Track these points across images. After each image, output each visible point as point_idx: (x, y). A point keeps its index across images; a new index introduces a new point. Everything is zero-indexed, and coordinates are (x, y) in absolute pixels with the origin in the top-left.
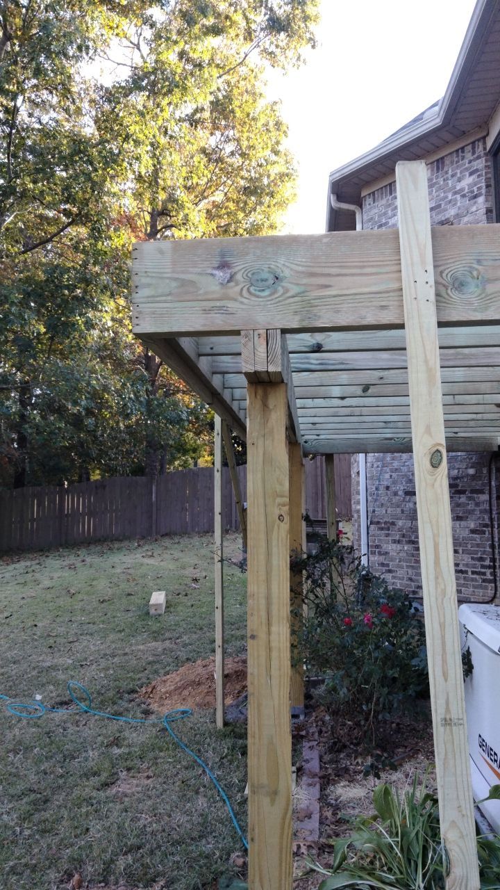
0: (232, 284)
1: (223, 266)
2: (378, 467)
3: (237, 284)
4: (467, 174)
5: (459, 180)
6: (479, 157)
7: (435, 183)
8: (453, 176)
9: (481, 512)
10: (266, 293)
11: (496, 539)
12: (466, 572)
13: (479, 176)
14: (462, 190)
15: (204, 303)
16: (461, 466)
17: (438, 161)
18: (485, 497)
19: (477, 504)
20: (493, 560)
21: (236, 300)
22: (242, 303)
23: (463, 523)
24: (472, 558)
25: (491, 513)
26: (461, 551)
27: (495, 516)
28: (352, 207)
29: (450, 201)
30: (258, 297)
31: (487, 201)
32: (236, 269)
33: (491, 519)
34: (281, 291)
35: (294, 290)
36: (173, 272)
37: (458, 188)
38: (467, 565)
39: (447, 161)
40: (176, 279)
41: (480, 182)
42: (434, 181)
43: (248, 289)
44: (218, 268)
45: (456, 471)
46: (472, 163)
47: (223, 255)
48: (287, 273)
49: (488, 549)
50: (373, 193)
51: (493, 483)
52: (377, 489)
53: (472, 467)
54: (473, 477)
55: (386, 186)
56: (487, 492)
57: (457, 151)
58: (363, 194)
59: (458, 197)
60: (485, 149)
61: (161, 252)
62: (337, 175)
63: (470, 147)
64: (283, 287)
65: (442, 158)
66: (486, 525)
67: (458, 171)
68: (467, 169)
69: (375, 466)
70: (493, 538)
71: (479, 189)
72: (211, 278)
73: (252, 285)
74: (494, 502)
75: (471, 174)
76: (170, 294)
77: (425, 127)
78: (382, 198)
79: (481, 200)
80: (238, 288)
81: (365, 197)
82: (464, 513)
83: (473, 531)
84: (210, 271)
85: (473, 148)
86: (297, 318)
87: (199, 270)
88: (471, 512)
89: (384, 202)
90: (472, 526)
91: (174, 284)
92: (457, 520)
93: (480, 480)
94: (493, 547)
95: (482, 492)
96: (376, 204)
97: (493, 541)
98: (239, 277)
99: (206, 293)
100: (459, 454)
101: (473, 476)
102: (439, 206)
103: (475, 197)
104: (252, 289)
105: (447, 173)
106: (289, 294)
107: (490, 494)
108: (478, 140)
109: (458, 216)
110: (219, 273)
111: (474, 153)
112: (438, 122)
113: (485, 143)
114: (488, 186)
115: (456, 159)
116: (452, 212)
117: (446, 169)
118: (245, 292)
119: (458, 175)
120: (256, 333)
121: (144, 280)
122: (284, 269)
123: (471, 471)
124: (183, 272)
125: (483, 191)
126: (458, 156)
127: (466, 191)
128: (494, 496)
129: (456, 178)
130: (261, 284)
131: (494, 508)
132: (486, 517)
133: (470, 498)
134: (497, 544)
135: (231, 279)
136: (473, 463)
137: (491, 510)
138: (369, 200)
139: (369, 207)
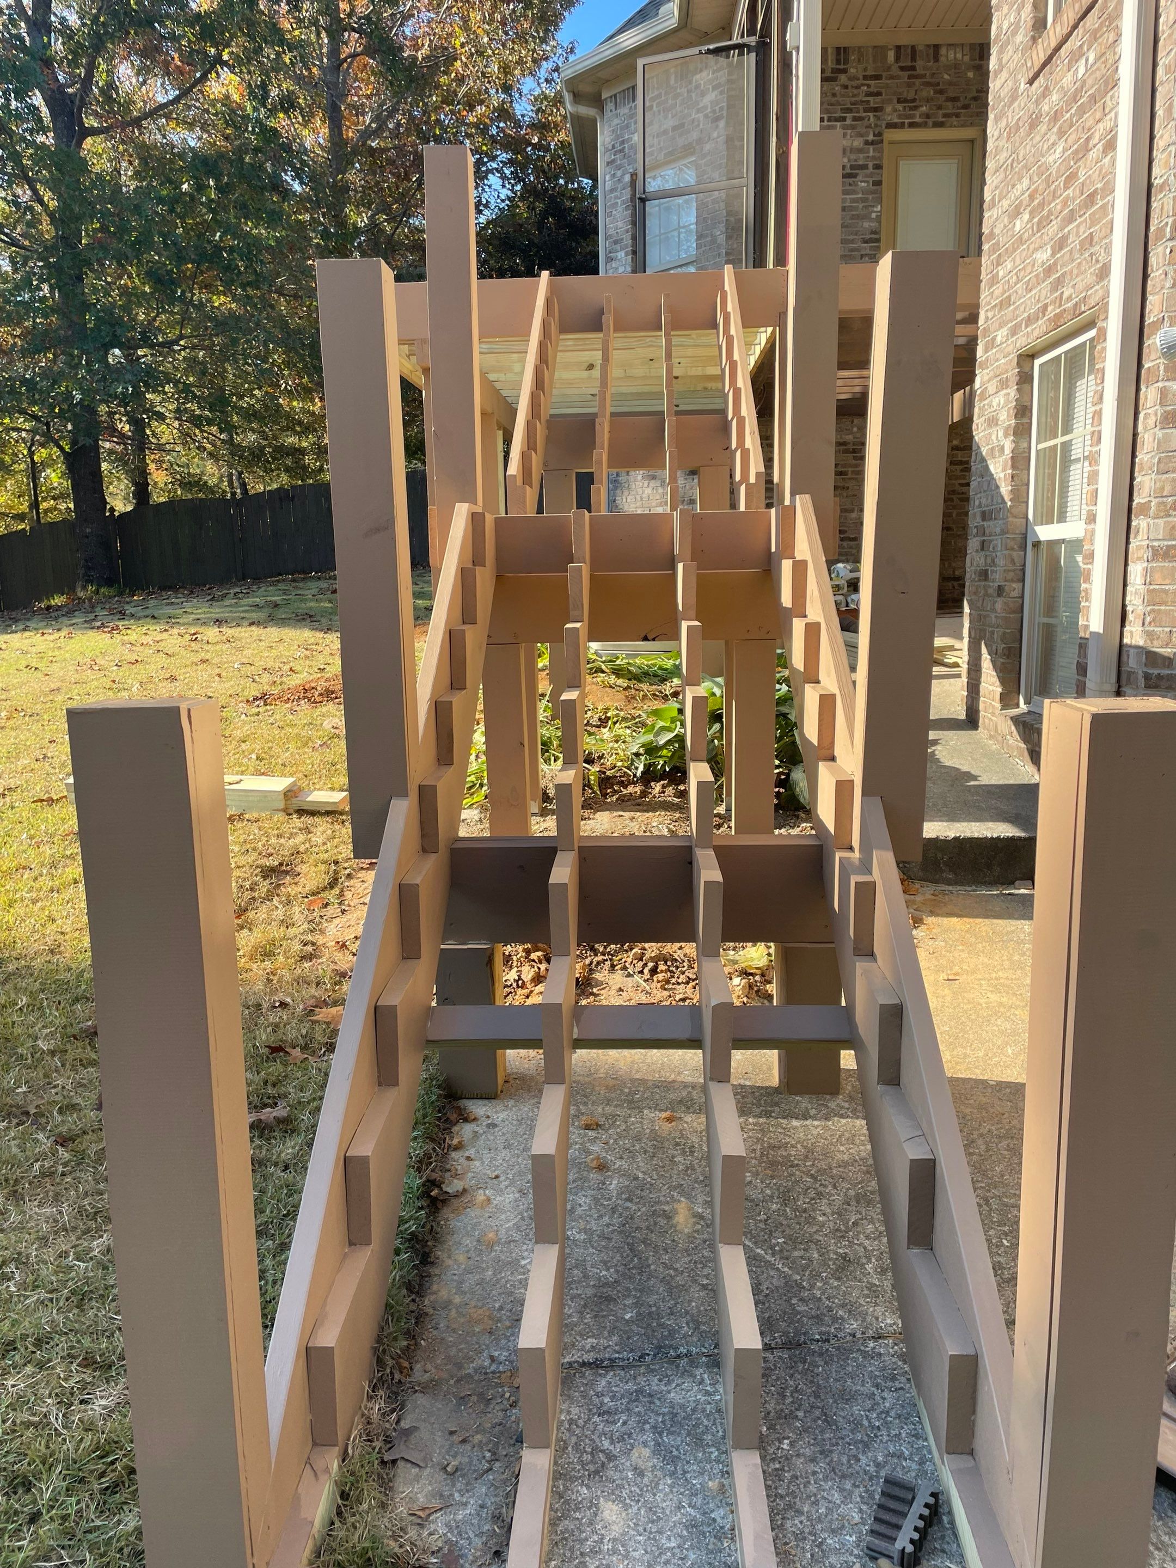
4: (711, 88)
7: (680, 95)
28: (592, 112)
29: (693, 120)
31: (728, 125)
41: (721, 101)
42: (678, 91)
46: (716, 75)
50: (615, 95)
55: (628, 89)
58: (604, 97)
59: (701, 116)
62: (569, 71)
67: (702, 83)
71: (721, 109)
75: (714, 88)
77: (659, 27)
78: (624, 104)
79: (722, 124)
81: (606, 99)
89: (626, 110)
96: (618, 111)
102: (682, 125)
103: (717, 119)
109: (700, 141)
116: (694, 136)
127: (709, 110)
138: (610, 106)
139: (610, 114)
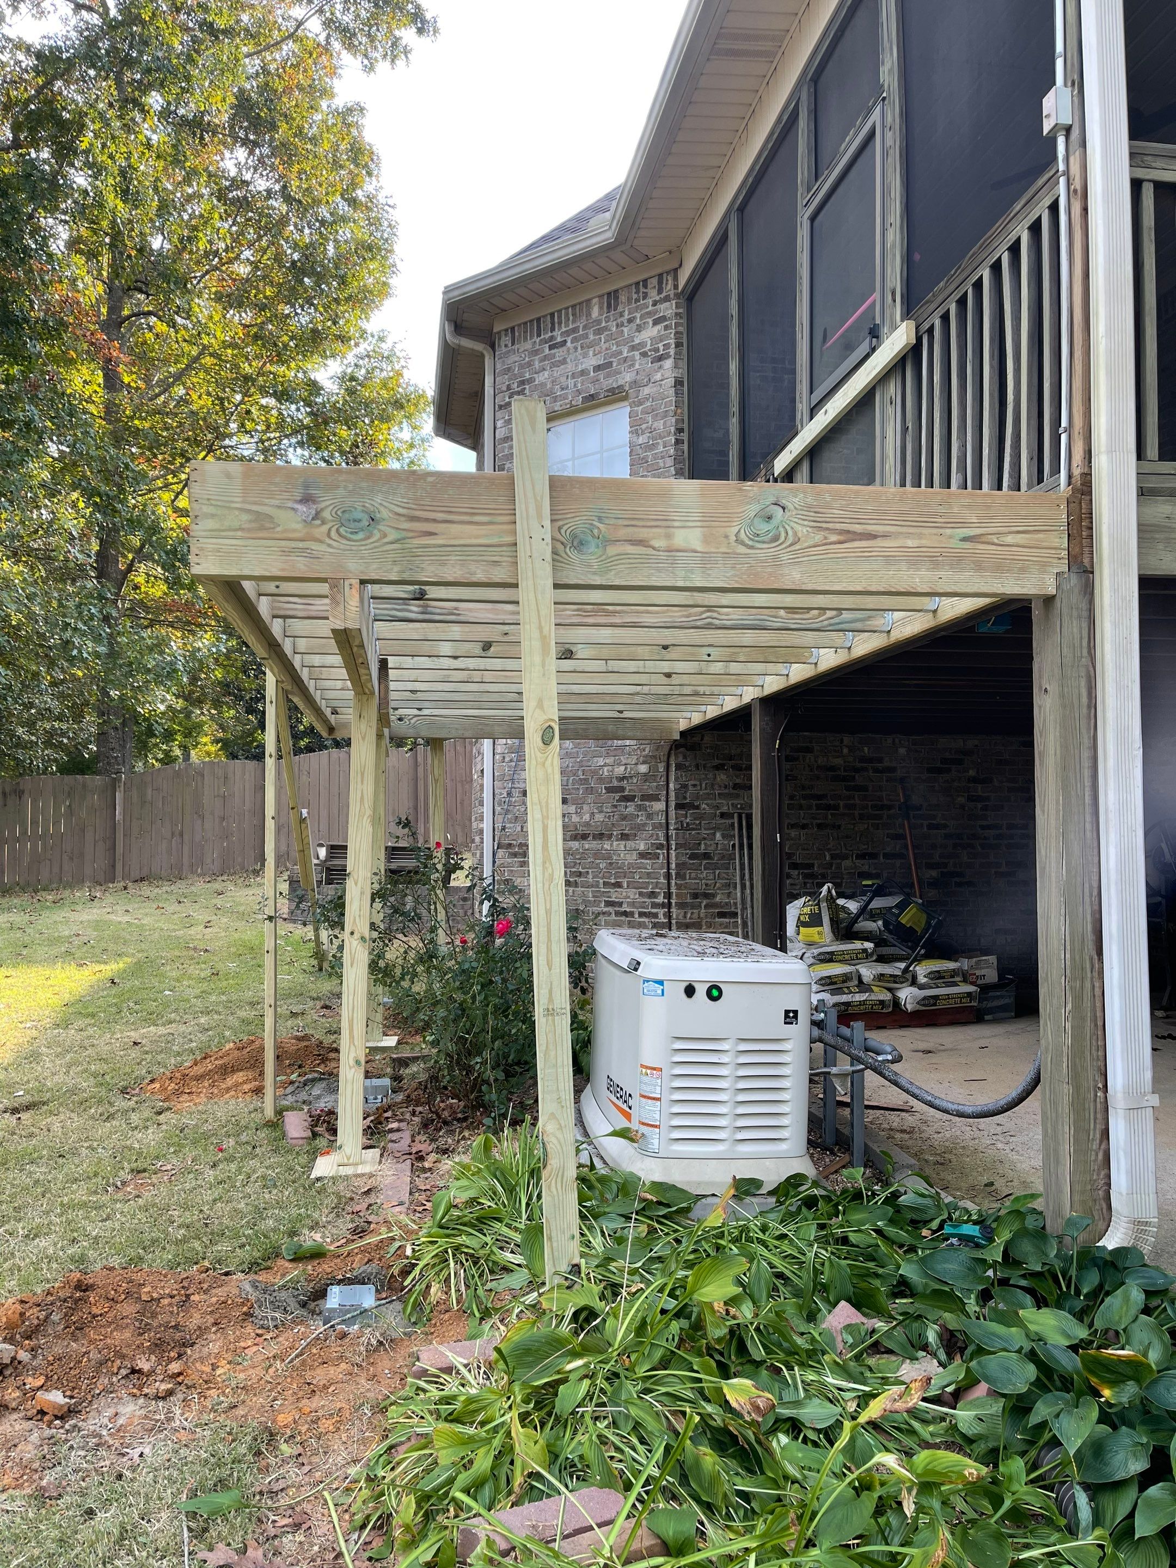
0: (318, 522)
1: (307, 499)
2: (511, 761)
3: (323, 523)
4: (650, 321)
5: (639, 329)
6: (667, 299)
7: (606, 328)
8: (630, 321)
9: (655, 827)
10: (361, 536)
11: (673, 866)
12: (632, 914)
13: (666, 328)
14: (642, 344)
15: (283, 543)
16: (629, 761)
17: (609, 294)
18: (659, 806)
19: (650, 816)
20: (668, 895)
21: (321, 542)
22: (329, 545)
23: (630, 844)
24: (641, 894)
25: (668, 829)
26: (625, 885)
27: (672, 832)
28: (478, 347)
29: (625, 359)
30: (349, 540)
31: (676, 366)
32: (323, 505)
33: (668, 838)
34: (377, 535)
35: (392, 535)
36: (243, 502)
37: (637, 341)
38: (633, 904)
39: (623, 298)
40: (248, 511)
41: (667, 337)
42: (603, 324)
43: (337, 530)
44: (301, 502)
45: (622, 768)
46: (658, 306)
47: (306, 486)
48: (385, 514)
49: (662, 880)
50: (513, 329)
51: (672, 786)
52: (509, 794)
53: (644, 763)
54: (646, 777)
55: (531, 321)
56: (663, 798)
57: (637, 284)
58: (496, 329)
59: (637, 353)
60: (676, 287)
61: (228, 476)
62: (456, 293)
63: (654, 281)
64: (380, 530)
65: (616, 291)
66: (660, 846)
67: (638, 315)
68: (649, 314)
69: (507, 759)
70: (668, 863)
71: (667, 346)
72: (292, 513)
73: (343, 525)
74: (672, 813)
75: (656, 323)
76: (240, 529)
77: (588, 242)
78: (525, 339)
79: (668, 363)
80: (325, 528)
81: (499, 333)
82: (632, 829)
83: (643, 855)
84: (290, 504)
85: (660, 282)
86: (396, 569)
87: (277, 502)
88: (641, 827)
89: (528, 345)
90: (642, 847)
91: (245, 517)
92: (622, 839)
93: (655, 781)
94: (668, 876)
95: (656, 798)
96: (516, 347)
97: (669, 869)
98: (326, 514)
99: (285, 531)
100: (628, 742)
101: (645, 775)
102: (610, 364)
103: (661, 358)
104: (342, 530)
105: (621, 315)
106: (386, 540)
107: (667, 802)
108: (668, 273)
109: (635, 384)
110: (302, 508)
111: (660, 291)
112: (608, 236)
113: (676, 279)
114: (678, 345)
115: (635, 296)
116: (627, 377)
117: (620, 308)
118: (333, 534)
119: (638, 321)
120: (347, 583)
121: (205, 509)
122: (382, 509)
123: (643, 768)
124: (255, 503)
125: (672, 351)
126: (637, 292)
127: (649, 347)
128: (672, 804)
129: (633, 326)
130: (353, 525)
131: (672, 821)
132: (661, 834)
133: (640, 808)
134: (673, 873)
135: (317, 516)
136: (646, 756)
137: (667, 824)
138: (506, 340)
139: (504, 349)
